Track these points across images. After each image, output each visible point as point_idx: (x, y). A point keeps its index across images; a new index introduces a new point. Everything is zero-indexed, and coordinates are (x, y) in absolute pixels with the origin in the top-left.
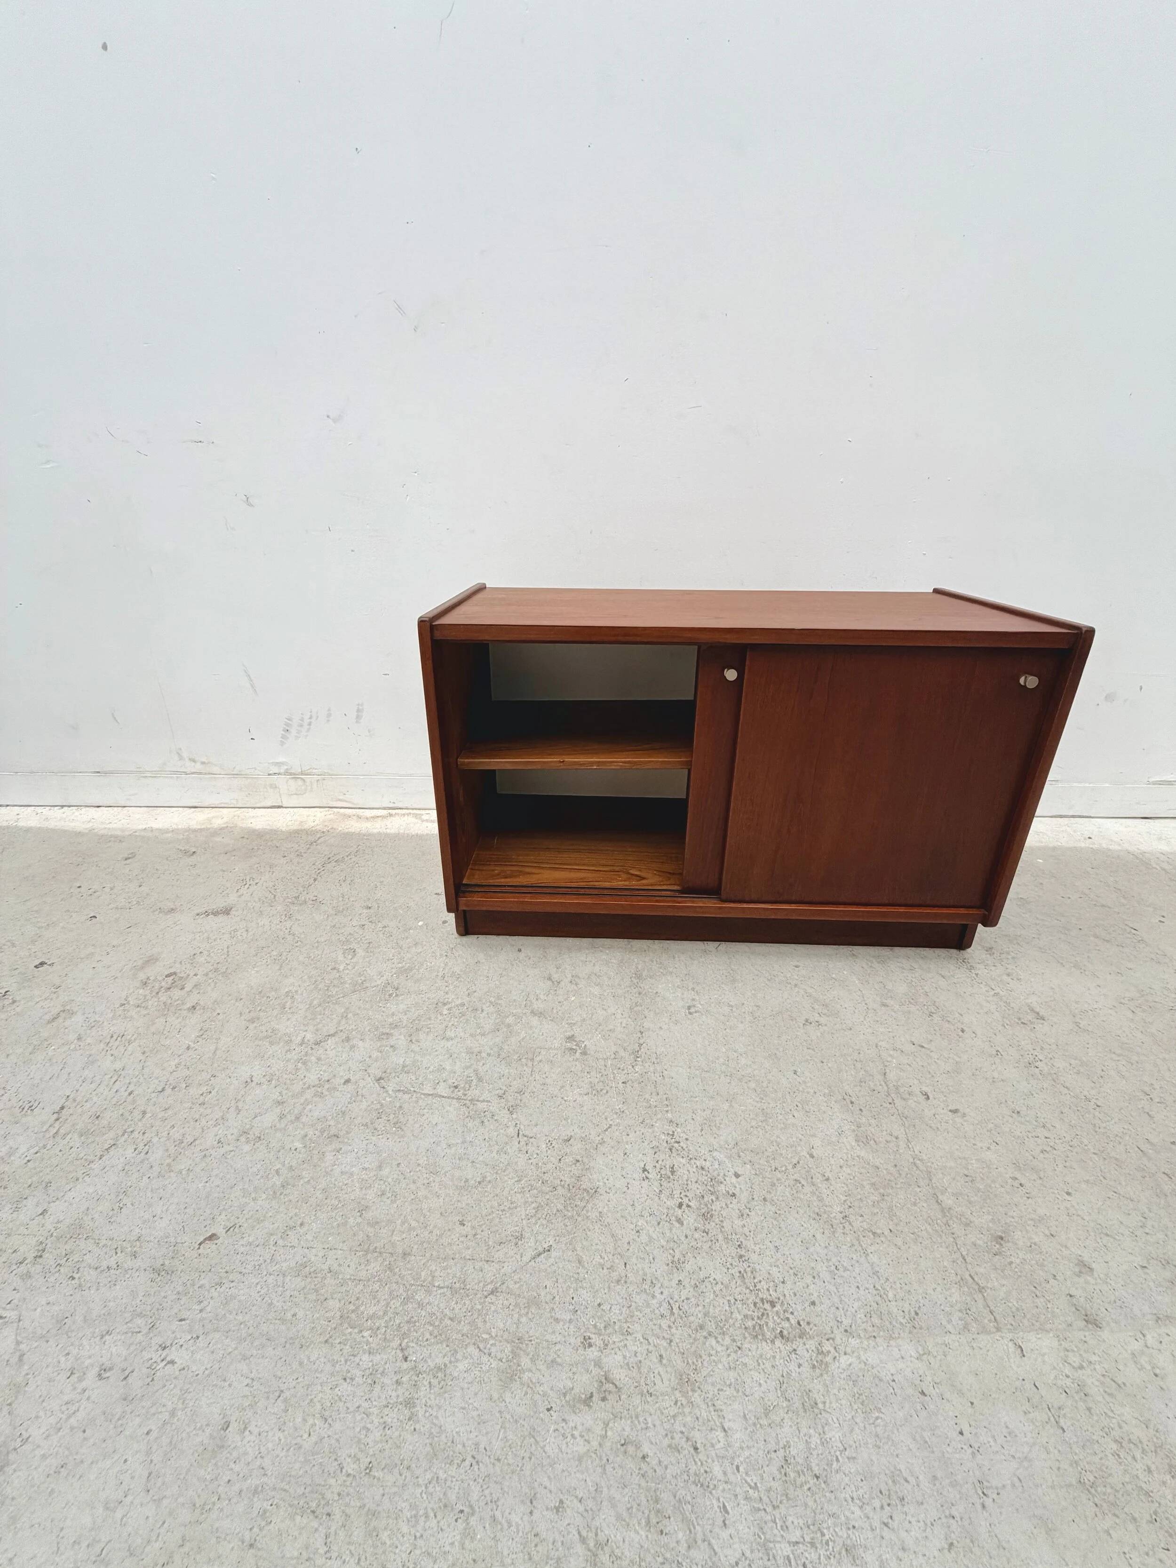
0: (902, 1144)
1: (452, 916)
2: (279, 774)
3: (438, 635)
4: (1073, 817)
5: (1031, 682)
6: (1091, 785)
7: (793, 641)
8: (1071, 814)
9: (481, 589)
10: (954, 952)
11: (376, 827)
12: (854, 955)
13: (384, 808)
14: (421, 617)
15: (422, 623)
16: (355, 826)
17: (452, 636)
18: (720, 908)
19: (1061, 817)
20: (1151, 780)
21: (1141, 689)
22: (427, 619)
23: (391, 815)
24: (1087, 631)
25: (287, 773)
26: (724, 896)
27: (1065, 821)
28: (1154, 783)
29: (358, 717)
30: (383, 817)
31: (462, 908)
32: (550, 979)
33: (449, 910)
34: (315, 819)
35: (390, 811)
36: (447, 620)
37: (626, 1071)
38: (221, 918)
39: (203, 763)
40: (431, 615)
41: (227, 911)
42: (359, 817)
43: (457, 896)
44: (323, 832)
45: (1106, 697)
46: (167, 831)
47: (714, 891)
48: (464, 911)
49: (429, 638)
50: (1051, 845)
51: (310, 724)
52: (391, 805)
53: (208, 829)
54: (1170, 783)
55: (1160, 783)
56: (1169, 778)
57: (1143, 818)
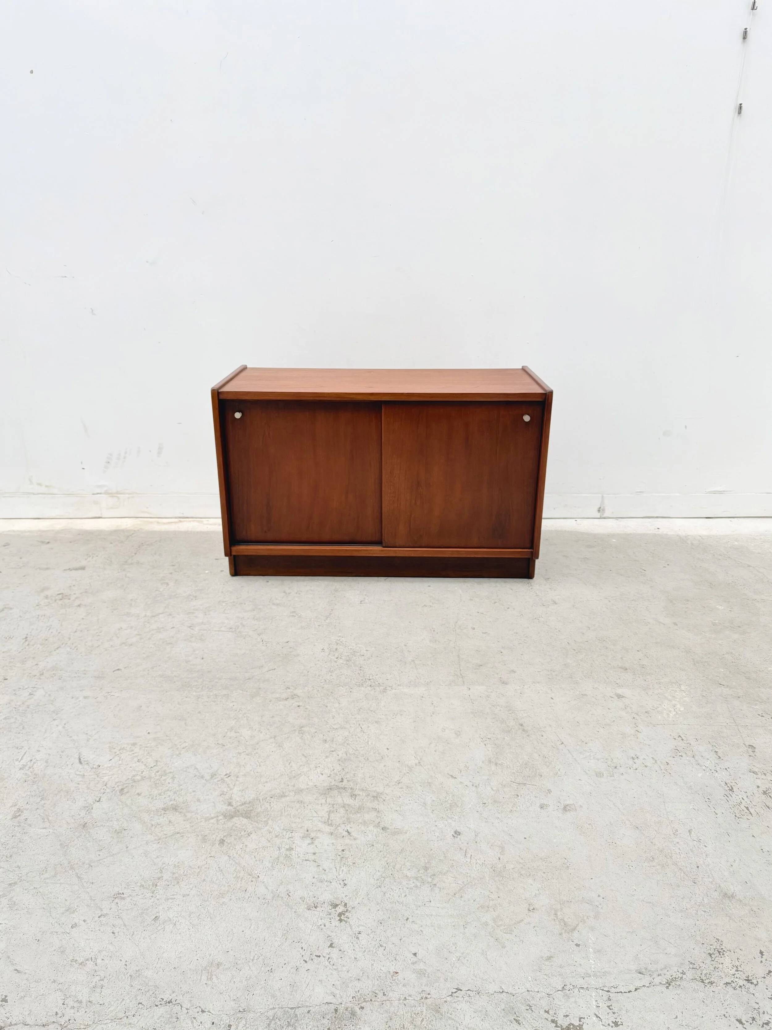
1: (227, 558)
2: (100, 494)
3: (222, 397)
5: (527, 418)
6: (667, 495)
7: (403, 399)
8: (656, 516)
9: (244, 369)
11: (172, 528)
13: (176, 518)
14: (213, 388)
15: (213, 391)
16: (156, 527)
17: (229, 397)
18: (382, 550)
19: (649, 517)
20: (708, 490)
21: (686, 427)
22: (216, 389)
23: (180, 521)
24: (549, 392)
25: (106, 493)
26: (384, 545)
28: (710, 492)
29: (159, 453)
30: (175, 523)
31: (234, 553)
32: (284, 592)
33: (226, 555)
34: (127, 524)
35: (180, 519)
36: (225, 389)
38: (80, 572)
39: (46, 486)
40: (218, 387)
41: (83, 568)
42: (158, 523)
43: (231, 546)
44: (135, 531)
45: (663, 434)
46: (25, 532)
47: (379, 543)
48: (234, 556)
49: (217, 398)
51: (125, 458)
52: (182, 516)
53: (53, 530)
54: (721, 492)
55: (715, 492)
56: (719, 489)
57: (707, 518)
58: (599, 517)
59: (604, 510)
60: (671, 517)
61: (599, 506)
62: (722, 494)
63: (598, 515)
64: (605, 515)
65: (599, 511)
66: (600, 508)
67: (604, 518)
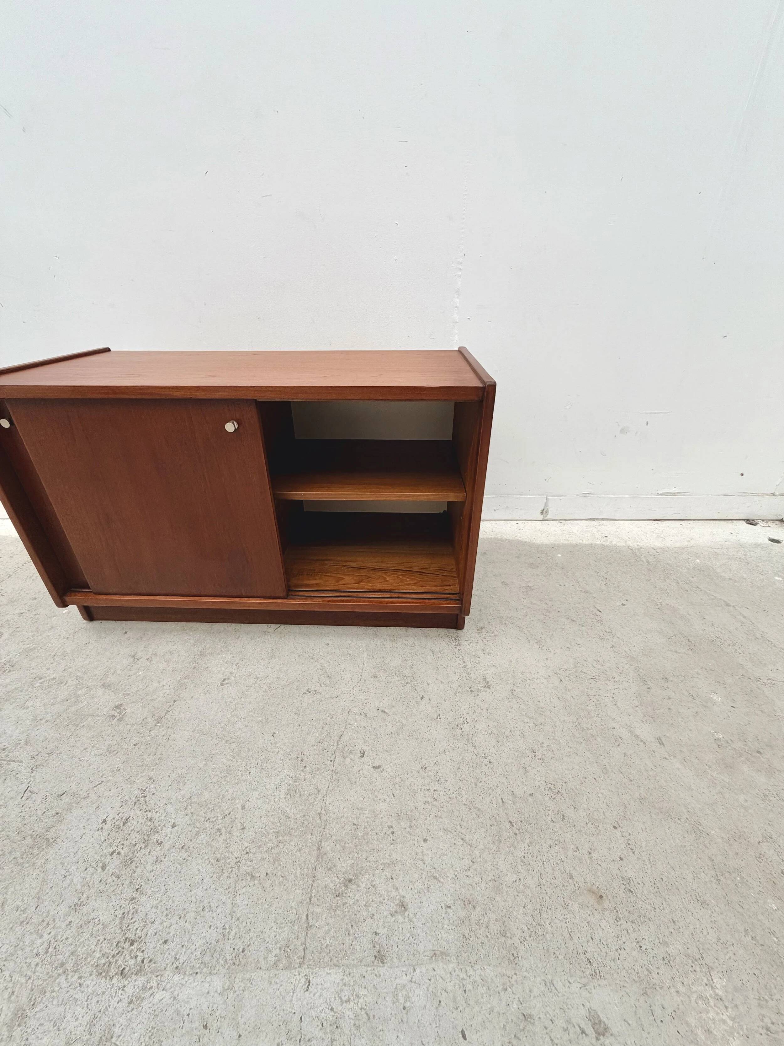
0: (320, 797)
4: (603, 520)
6: (615, 496)
10: (453, 631)
12: (376, 634)
18: (260, 603)
19: (594, 520)
20: (660, 492)
21: (647, 424)
27: (595, 523)
28: (662, 494)
37: (142, 735)
45: (621, 431)
50: (574, 543)
54: (674, 494)
55: (666, 494)
56: (672, 490)
57: (654, 520)
58: (542, 519)
59: (547, 512)
60: (617, 519)
61: (543, 508)
62: (675, 496)
63: (541, 517)
64: (548, 517)
65: (542, 513)
66: (543, 510)
67: (547, 520)
